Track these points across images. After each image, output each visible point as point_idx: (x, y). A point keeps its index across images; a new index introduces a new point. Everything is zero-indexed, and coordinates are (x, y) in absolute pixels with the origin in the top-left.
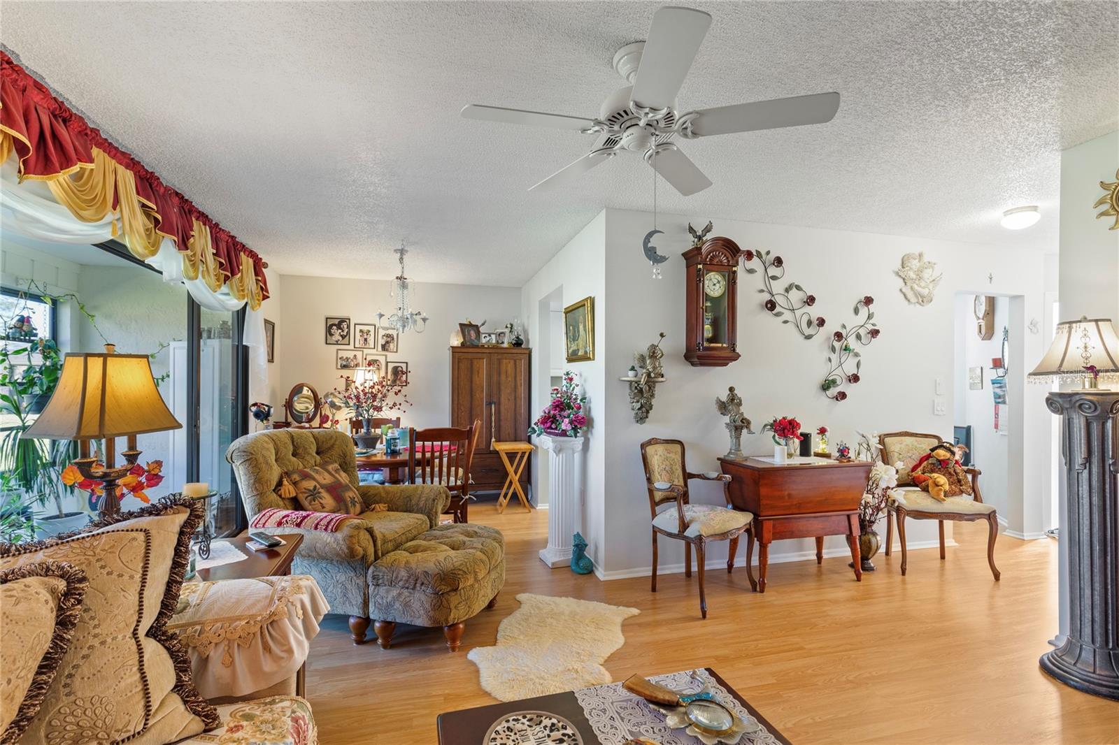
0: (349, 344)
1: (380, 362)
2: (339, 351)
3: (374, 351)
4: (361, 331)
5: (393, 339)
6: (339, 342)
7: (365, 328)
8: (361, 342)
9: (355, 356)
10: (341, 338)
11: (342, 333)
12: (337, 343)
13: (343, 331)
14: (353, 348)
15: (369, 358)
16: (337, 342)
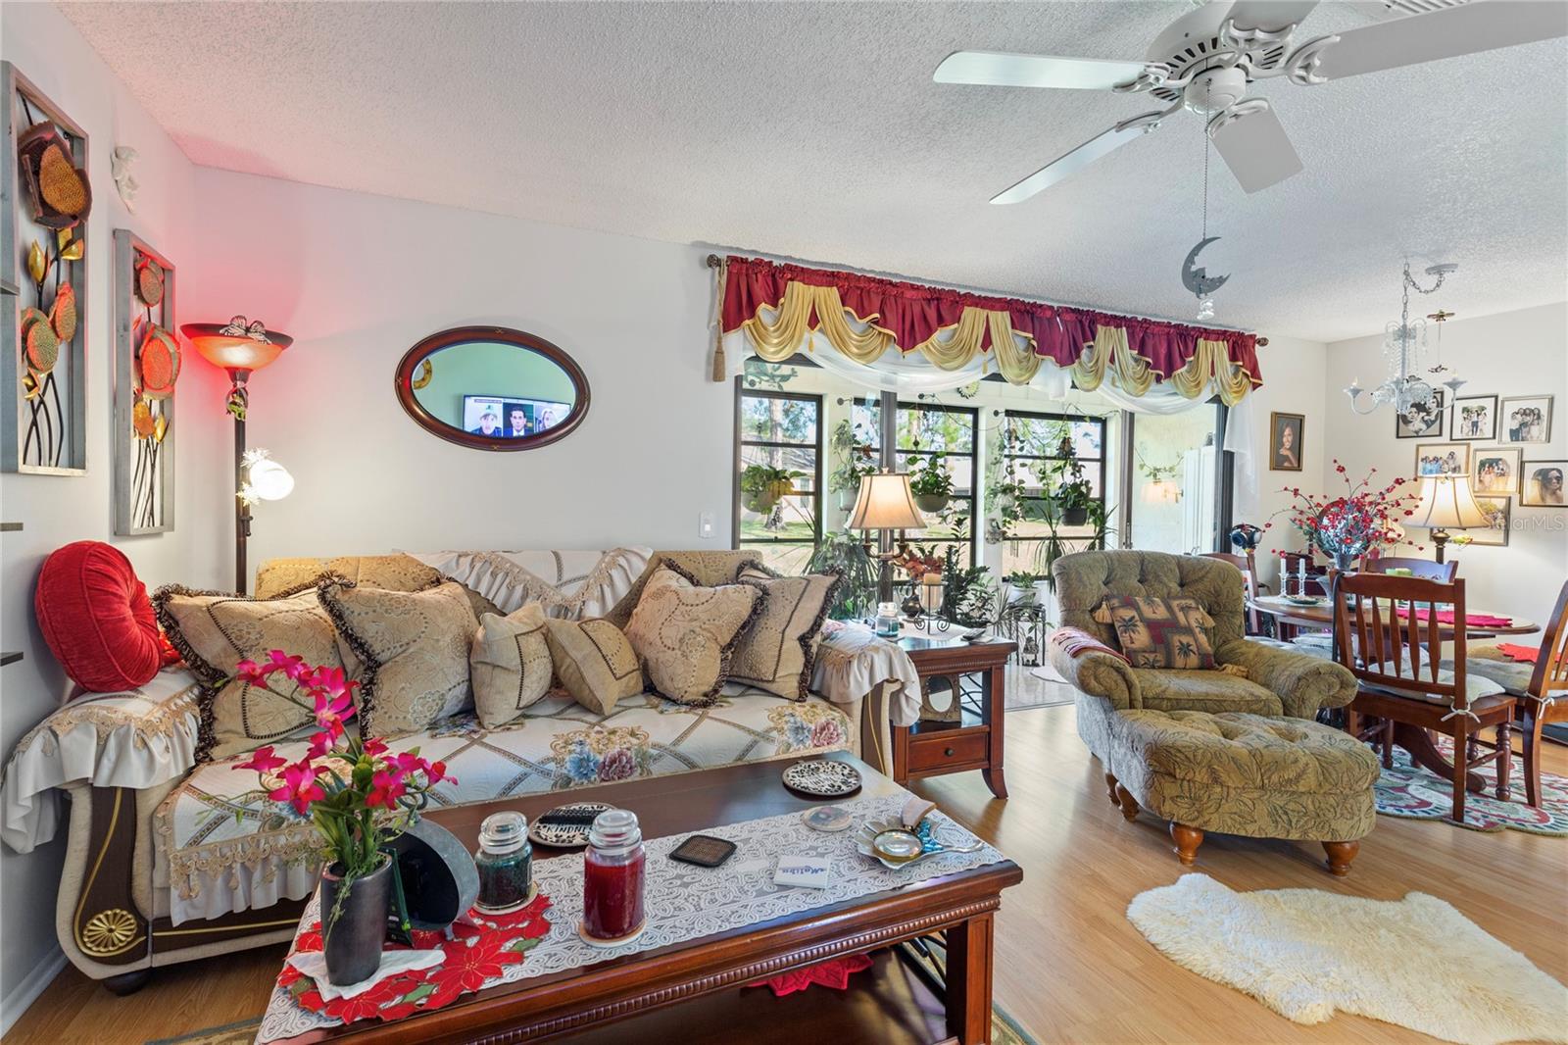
0: (1440, 435)
1: (1505, 462)
2: (1421, 448)
3: (1493, 444)
4: (1465, 410)
5: (1539, 417)
6: (1421, 433)
7: (1473, 404)
8: (1465, 430)
9: (1452, 455)
10: (1424, 427)
11: (1426, 418)
12: (1417, 435)
13: (1428, 414)
14: (1448, 441)
15: (1482, 456)
16: (1417, 432)
